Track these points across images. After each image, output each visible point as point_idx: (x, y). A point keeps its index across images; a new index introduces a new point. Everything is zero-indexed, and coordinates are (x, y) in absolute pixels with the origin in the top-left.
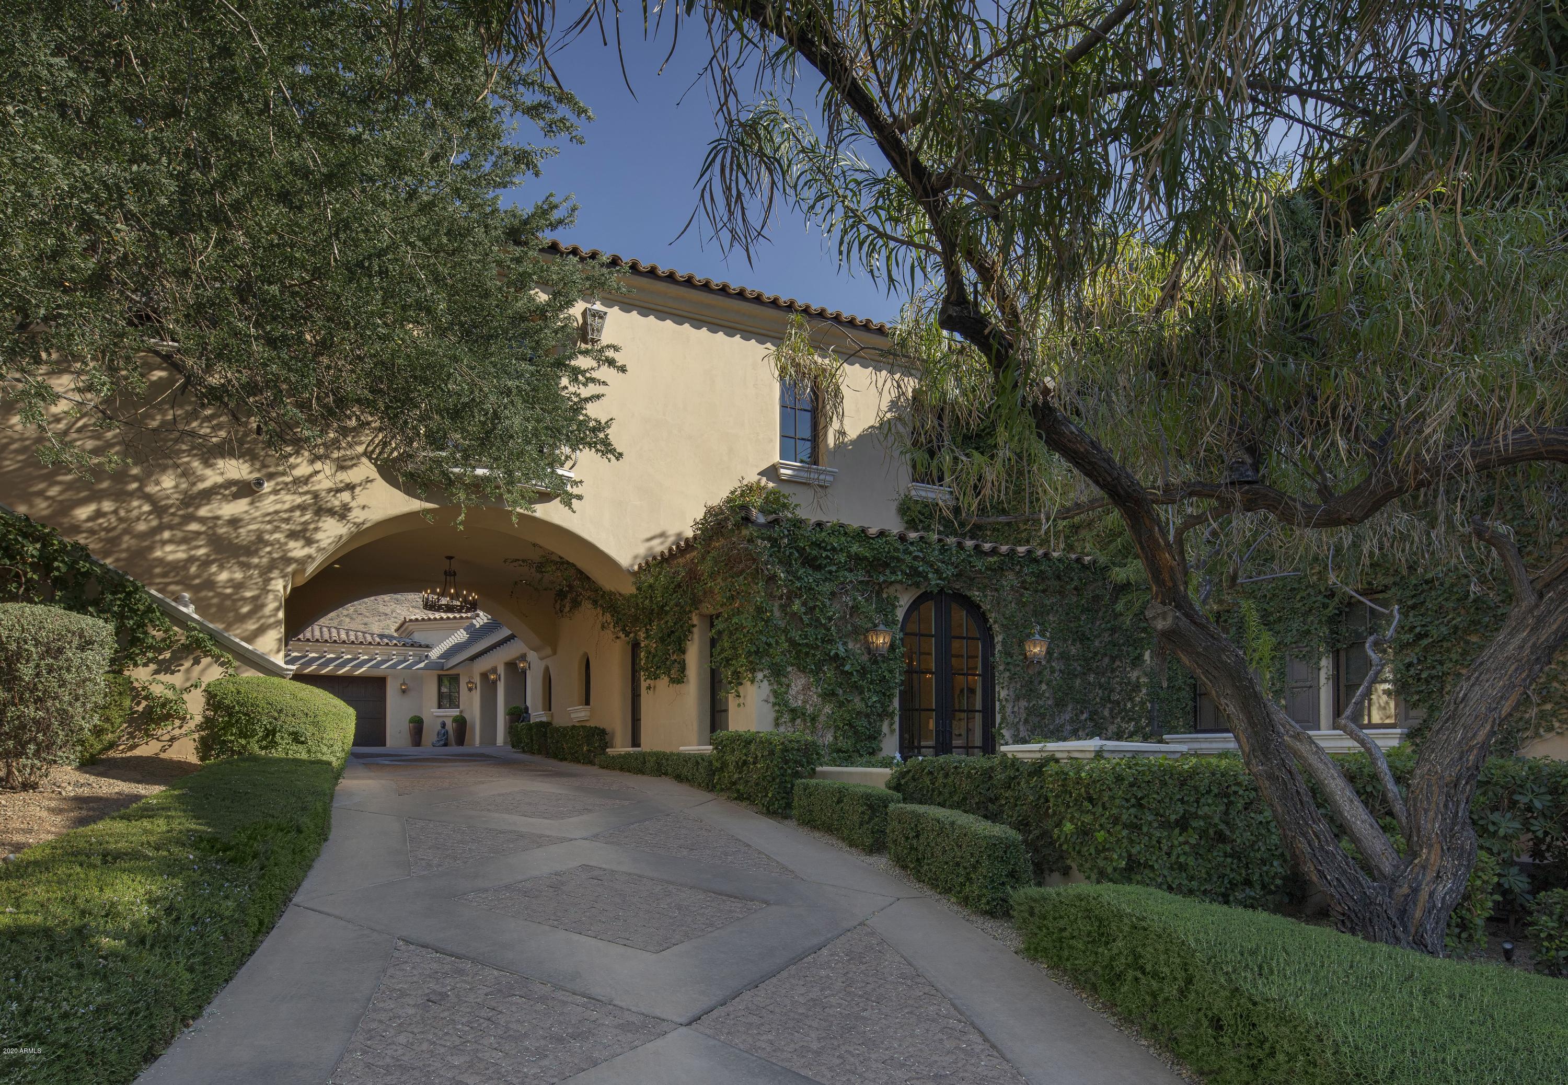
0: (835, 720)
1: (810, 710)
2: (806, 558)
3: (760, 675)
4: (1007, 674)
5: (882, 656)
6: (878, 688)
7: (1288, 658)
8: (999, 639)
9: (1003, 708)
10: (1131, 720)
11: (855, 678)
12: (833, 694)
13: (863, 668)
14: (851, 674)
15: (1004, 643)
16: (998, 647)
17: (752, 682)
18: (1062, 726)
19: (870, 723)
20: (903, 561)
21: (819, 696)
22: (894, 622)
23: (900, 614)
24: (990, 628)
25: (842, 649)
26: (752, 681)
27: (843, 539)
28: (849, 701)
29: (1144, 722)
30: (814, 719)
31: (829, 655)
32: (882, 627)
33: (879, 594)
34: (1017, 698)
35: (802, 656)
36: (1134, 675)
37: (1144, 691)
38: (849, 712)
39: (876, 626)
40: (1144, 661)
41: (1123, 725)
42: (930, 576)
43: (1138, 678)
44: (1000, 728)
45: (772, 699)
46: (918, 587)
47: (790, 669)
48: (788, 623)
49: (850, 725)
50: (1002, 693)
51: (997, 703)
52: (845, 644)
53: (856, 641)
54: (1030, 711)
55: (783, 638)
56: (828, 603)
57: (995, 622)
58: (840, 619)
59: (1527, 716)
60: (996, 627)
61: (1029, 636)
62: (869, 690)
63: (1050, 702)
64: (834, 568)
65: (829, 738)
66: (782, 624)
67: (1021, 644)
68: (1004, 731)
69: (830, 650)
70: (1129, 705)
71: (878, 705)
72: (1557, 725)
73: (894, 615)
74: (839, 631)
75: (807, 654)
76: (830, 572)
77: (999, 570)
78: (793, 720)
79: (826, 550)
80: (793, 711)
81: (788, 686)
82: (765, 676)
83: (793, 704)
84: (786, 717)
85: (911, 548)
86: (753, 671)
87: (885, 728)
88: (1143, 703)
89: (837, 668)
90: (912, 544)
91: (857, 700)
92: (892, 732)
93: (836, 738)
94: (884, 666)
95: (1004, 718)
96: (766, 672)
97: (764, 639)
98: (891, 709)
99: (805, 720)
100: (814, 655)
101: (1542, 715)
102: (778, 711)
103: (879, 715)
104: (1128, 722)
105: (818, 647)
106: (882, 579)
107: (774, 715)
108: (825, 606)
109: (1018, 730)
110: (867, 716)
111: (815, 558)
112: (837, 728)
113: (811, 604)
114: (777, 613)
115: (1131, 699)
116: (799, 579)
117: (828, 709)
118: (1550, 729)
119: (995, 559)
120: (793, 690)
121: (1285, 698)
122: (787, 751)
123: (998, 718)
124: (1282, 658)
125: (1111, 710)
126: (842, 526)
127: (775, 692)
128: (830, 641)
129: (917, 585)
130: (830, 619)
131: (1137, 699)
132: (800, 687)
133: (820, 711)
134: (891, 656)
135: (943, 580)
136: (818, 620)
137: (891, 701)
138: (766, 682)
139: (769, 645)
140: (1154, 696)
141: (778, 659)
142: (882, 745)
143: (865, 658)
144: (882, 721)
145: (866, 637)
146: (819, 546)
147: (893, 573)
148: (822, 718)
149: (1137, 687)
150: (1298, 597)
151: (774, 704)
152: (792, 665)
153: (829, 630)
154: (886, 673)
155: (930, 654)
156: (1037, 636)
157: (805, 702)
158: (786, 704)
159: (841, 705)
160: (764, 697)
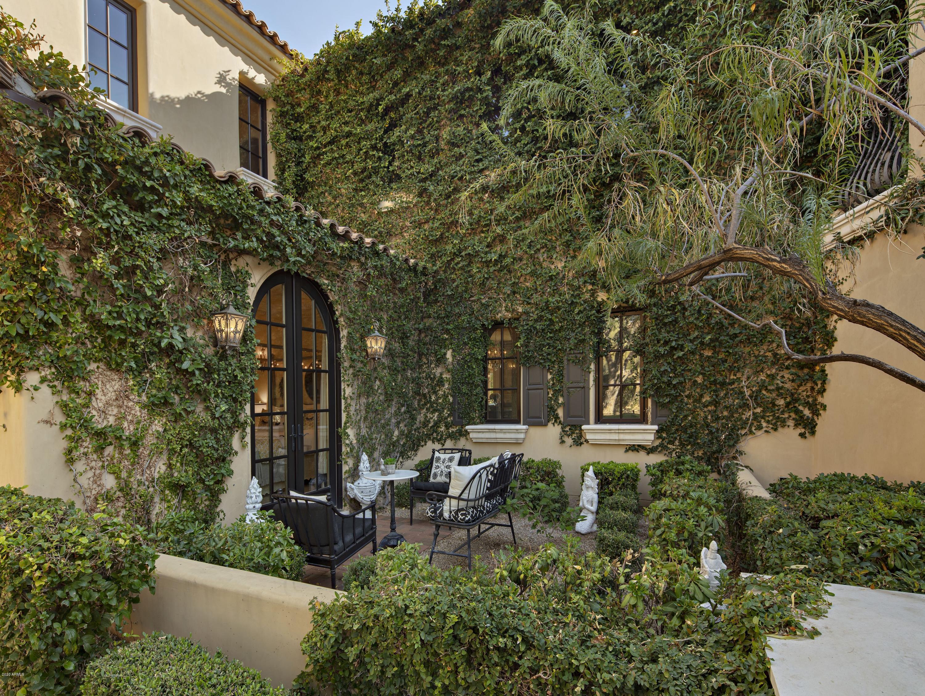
0: (169, 442)
1: (128, 429)
2: (118, 186)
3: (32, 378)
4: (351, 371)
5: (233, 349)
6: (227, 392)
7: (565, 362)
8: (344, 333)
9: (348, 406)
10: (435, 411)
11: (198, 379)
12: (166, 403)
13: (207, 365)
14: (193, 374)
15: (350, 336)
16: (344, 343)
17: (18, 390)
18: (390, 420)
19: (218, 441)
20: (260, 224)
21: (144, 406)
22: (245, 306)
23: (252, 293)
24: (336, 322)
25: (176, 335)
26: (18, 387)
27: (178, 168)
28: (188, 413)
29: (446, 413)
30: (135, 444)
31: (158, 345)
32: (231, 309)
33: (226, 264)
34: (359, 396)
35: (115, 345)
36: (438, 371)
37: (447, 386)
38: (188, 427)
39: (223, 308)
40: (447, 359)
41: (429, 415)
42: (288, 250)
43: (441, 374)
44: (346, 428)
45: (60, 418)
46: (272, 264)
47: (93, 366)
48: (87, 290)
49: (191, 445)
50: (347, 391)
51: (343, 401)
52: (182, 330)
53: (197, 326)
54: (368, 406)
55: (78, 314)
56: (156, 266)
57: (341, 315)
58: (175, 292)
59: (744, 417)
60: (341, 320)
61: (370, 331)
62: (217, 396)
63: (382, 398)
64: (165, 212)
65: (160, 468)
66: (75, 291)
67: (363, 338)
68: (349, 431)
69: (160, 339)
70: (433, 398)
71: (228, 415)
72: (764, 424)
73: (244, 296)
74: (173, 310)
75: (122, 343)
76: (159, 216)
77: (347, 258)
78: (100, 450)
79: (150, 179)
80: (100, 434)
81: (91, 394)
82: (43, 380)
83: (99, 423)
84: (88, 445)
85: (269, 209)
86: (20, 369)
87: (236, 443)
88: (445, 396)
89: (171, 365)
90: (268, 203)
91: (200, 408)
92: (244, 447)
93: (170, 466)
94: (234, 361)
95: (348, 416)
96: (47, 372)
97: (39, 314)
98: (242, 418)
99: (121, 447)
100: (134, 345)
101: (756, 417)
102: (70, 439)
103: (229, 428)
104: (433, 413)
105: (139, 333)
106: (232, 244)
107: (65, 444)
108: (151, 269)
109: (360, 428)
110: (214, 431)
111: (133, 188)
112: (172, 452)
113: (127, 262)
114: (65, 270)
115: (435, 393)
116: (105, 216)
117: (157, 426)
118: (760, 428)
119: (346, 245)
120: (100, 401)
121: (562, 396)
122: (61, 586)
123: (344, 416)
124: (561, 362)
125: (420, 401)
126: (176, 147)
127: (64, 406)
128: (161, 325)
129: (271, 260)
130: (160, 291)
131: (441, 393)
132: (112, 395)
133: (145, 429)
134: (242, 349)
135: (303, 256)
136: (139, 290)
137: (243, 409)
138: (45, 389)
139: (50, 325)
140: (455, 390)
141: (68, 351)
142: (233, 467)
143: (210, 351)
144: (232, 435)
145: (211, 322)
146: (139, 169)
147: (247, 238)
148: (150, 440)
149: (441, 382)
150: (576, 311)
151: (63, 427)
152: (96, 360)
153: (157, 307)
154: (237, 372)
155: (281, 347)
156: (377, 333)
157: (120, 418)
158: (85, 424)
159: (177, 418)
160: (45, 416)
